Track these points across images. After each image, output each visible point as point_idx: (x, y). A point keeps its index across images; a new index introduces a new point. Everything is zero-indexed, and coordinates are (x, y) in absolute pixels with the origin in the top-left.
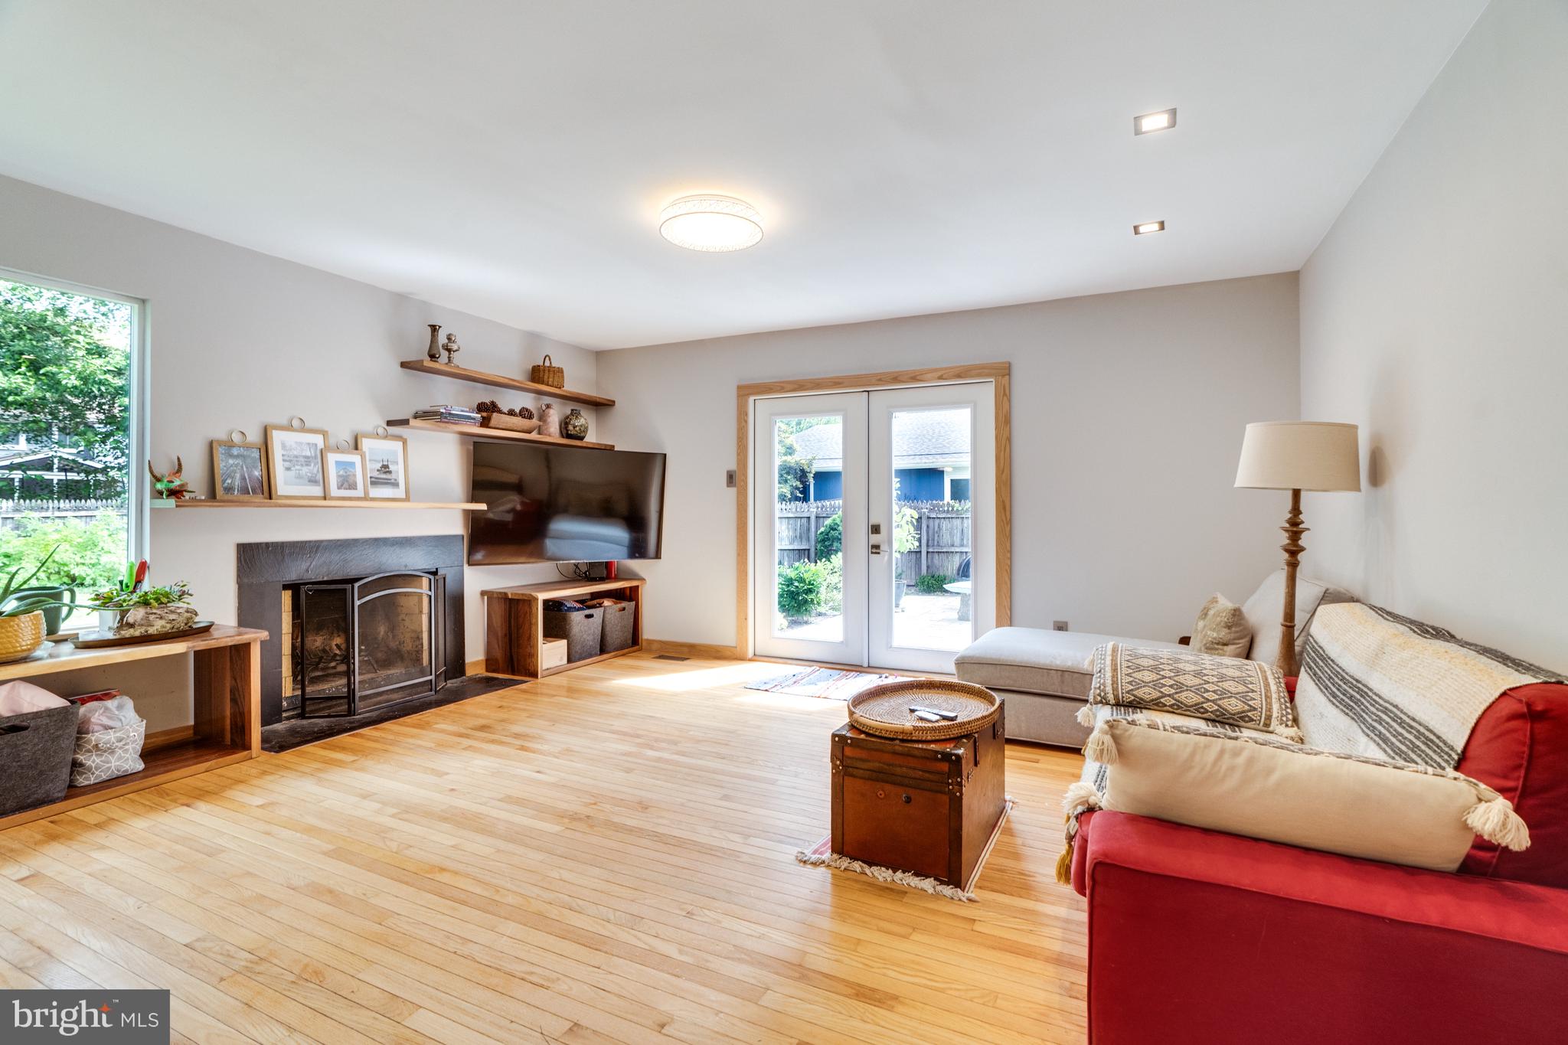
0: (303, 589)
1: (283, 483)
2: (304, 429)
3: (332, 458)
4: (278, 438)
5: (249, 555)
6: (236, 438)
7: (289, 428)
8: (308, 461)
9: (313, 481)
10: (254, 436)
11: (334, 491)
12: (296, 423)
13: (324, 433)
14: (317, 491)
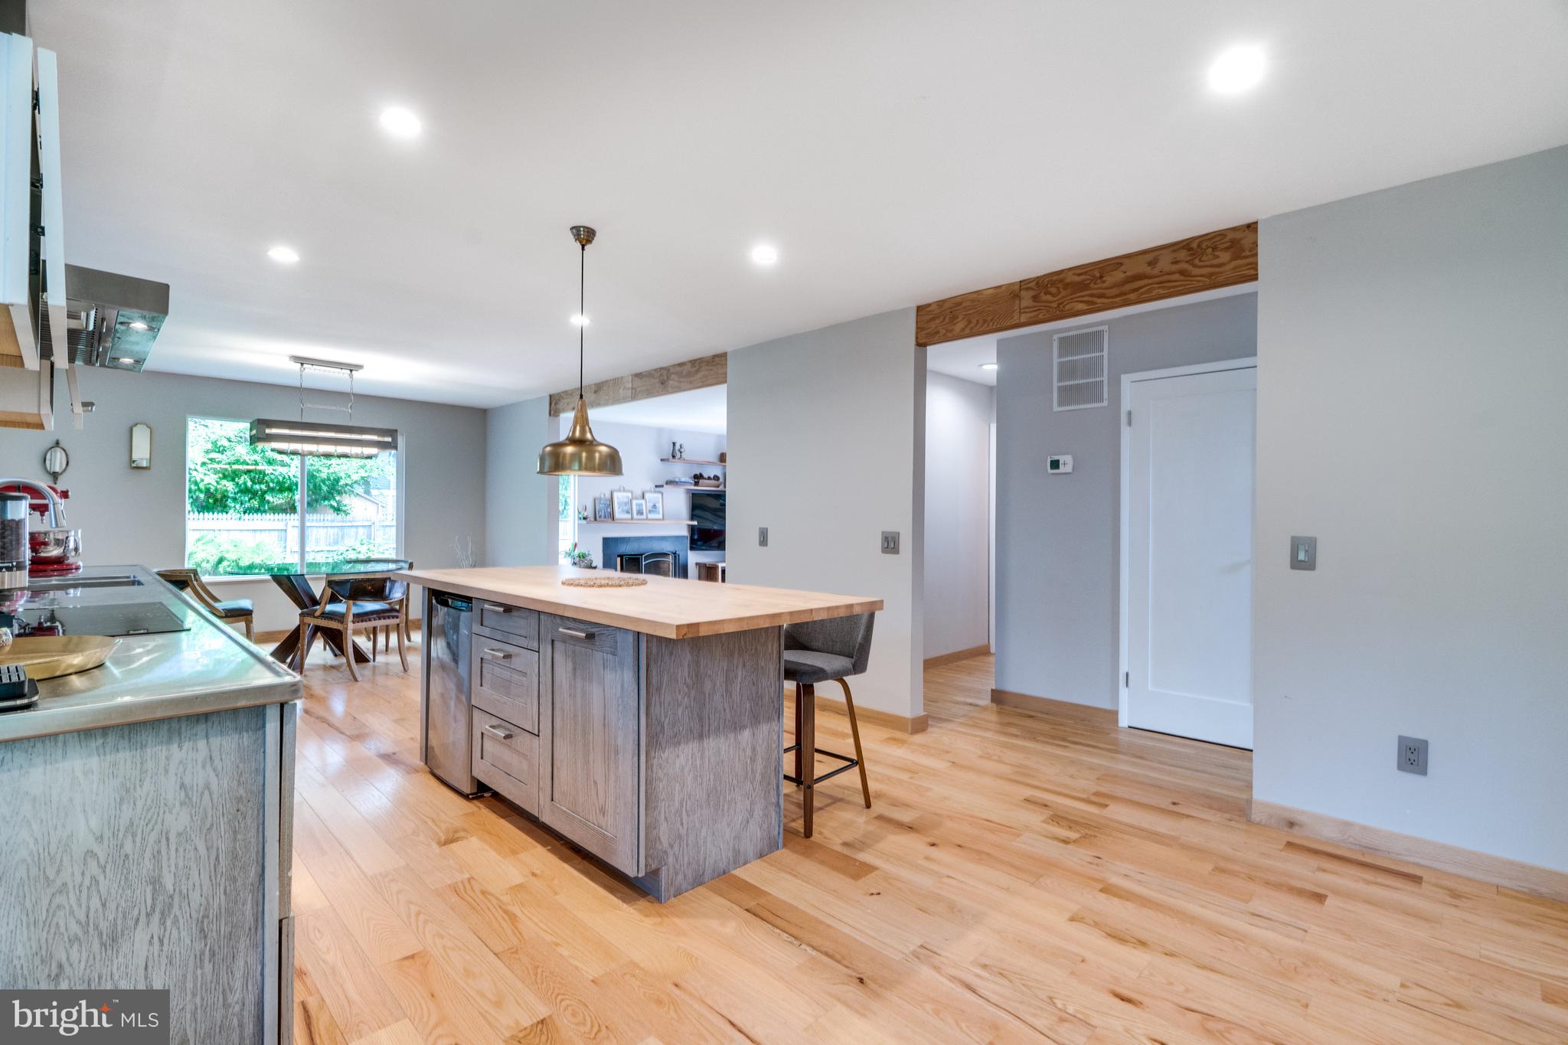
0: (624, 557)
1: (618, 515)
2: (624, 491)
3: (634, 502)
4: (616, 495)
5: (607, 542)
6: (602, 496)
7: (620, 491)
8: (626, 504)
9: (628, 512)
10: (608, 496)
11: (635, 516)
12: (622, 489)
13: (632, 493)
14: (629, 516)
